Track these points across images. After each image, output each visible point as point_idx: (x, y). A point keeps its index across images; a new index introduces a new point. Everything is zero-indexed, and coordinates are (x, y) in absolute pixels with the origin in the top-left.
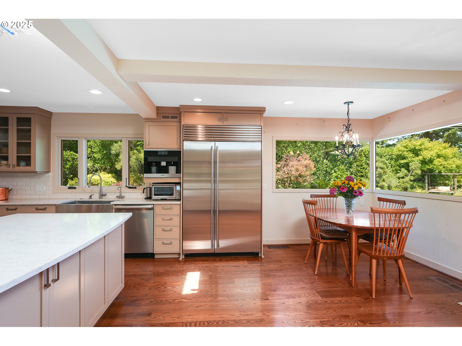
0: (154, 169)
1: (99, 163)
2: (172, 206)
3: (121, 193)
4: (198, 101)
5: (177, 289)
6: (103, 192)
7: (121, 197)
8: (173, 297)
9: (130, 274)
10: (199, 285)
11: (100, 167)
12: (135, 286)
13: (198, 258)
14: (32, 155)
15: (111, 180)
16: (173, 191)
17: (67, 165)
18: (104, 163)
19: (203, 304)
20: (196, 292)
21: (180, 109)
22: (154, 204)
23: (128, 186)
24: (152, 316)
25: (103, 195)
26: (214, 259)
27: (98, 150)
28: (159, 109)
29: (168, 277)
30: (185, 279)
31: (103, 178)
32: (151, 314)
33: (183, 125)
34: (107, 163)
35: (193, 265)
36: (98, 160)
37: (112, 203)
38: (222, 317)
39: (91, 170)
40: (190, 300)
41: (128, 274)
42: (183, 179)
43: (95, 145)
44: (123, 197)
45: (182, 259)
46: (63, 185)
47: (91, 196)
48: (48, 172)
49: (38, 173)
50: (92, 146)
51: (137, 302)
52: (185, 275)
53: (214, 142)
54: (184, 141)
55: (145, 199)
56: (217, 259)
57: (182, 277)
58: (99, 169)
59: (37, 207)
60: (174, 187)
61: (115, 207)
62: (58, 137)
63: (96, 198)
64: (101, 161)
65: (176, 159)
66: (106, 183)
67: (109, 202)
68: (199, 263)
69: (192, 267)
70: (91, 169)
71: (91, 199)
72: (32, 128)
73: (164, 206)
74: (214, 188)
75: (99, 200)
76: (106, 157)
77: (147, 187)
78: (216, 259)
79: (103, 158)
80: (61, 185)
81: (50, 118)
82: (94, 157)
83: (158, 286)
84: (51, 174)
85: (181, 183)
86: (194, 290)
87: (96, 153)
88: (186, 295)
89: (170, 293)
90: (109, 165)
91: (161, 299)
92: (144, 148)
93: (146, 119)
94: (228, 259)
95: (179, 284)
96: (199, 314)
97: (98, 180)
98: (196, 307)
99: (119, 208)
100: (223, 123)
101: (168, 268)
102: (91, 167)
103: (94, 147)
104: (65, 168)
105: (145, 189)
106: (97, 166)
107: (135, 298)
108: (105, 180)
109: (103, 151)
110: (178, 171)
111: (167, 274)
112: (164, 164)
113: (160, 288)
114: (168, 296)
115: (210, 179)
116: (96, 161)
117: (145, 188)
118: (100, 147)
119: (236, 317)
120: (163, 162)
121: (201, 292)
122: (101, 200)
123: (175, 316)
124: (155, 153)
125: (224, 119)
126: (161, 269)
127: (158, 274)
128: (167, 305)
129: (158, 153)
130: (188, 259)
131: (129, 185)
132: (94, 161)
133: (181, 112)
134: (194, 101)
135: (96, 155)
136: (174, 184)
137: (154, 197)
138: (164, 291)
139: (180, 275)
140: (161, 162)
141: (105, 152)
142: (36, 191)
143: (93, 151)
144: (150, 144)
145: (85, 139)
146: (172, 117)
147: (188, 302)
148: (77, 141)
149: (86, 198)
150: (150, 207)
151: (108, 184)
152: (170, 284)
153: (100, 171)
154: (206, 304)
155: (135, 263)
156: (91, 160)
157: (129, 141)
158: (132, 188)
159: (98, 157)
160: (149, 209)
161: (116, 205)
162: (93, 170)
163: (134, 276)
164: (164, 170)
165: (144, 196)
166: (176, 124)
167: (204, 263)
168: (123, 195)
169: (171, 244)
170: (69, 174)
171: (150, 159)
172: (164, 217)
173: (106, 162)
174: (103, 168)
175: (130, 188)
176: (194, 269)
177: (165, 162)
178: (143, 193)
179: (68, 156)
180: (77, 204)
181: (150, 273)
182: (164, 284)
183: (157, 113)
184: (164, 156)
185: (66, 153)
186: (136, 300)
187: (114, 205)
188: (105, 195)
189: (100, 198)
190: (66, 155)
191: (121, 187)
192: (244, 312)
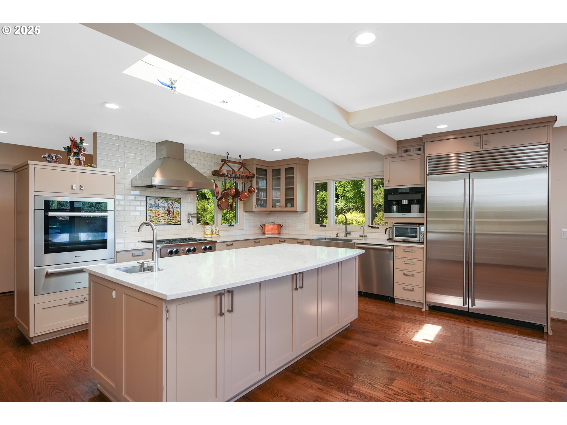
0: (395, 208)
1: (351, 202)
2: (414, 249)
3: (363, 232)
4: (442, 127)
5: (410, 334)
6: (348, 231)
7: (364, 237)
8: (402, 340)
9: (367, 311)
10: (436, 337)
11: (353, 206)
12: (368, 321)
13: (445, 314)
14: (295, 198)
15: (362, 220)
16: (416, 232)
17: (323, 204)
18: (356, 202)
19: (433, 354)
20: (429, 343)
21: (423, 139)
22: (394, 246)
23: (370, 225)
24: (378, 347)
25: (348, 234)
26: (467, 319)
27: (350, 189)
28: (399, 143)
29: (403, 322)
30: (421, 328)
31: (355, 217)
32: (377, 346)
33: (427, 157)
34: (359, 202)
35: (436, 319)
36: (350, 199)
37: (353, 241)
38: (451, 372)
39: (344, 210)
40: (420, 347)
41: (365, 310)
42: (427, 220)
43: (347, 184)
44: (365, 237)
45: (426, 310)
46: (317, 223)
47: (337, 234)
48: (306, 212)
49: (299, 212)
50: (344, 185)
51: (367, 334)
52: (423, 325)
53: (469, 173)
54: (428, 175)
55: (387, 239)
56: (472, 320)
57: (419, 326)
58: (352, 208)
59: (298, 240)
60: (418, 228)
61: (356, 245)
62: (312, 181)
63: (342, 236)
64: (353, 200)
65: (419, 196)
66: (357, 223)
67: (351, 241)
68: (446, 319)
69: (434, 321)
70: (345, 208)
71: (337, 237)
72: (295, 175)
73: (405, 248)
74: (468, 232)
75: (344, 238)
76: (357, 196)
77: (389, 228)
78: (470, 319)
79: (355, 197)
80: (315, 223)
81: (307, 165)
82: (346, 196)
83: (391, 327)
84: (307, 214)
85: (424, 223)
86: (428, 341)
87: (348, 192)
88: (416, 342)
89: (400, 335)
90: (361, 204)
91: (390, 338)
92: (384, 186)
93: (386, 155)
94: (489, 324)
95: (413, 331)
96: (425, 361)
97: (349, 220)
98: (424, 355)
99: (359, 246)
100: (481, 148)
101: (406, 315)
102: (345, 206)
103: (346, 186)
104: (321, 208)
105: (387, 230)
106: (350, 205)
107: (366, 330)
108: (356, 220)
109: (355, 190)
110: (422, 210)
111: (403, 319)
112: (405, 202)
113: (392, 329)
114: (398, 338)
115: (462, 220)
116: (348, 200)
117: (387, 228)
118: (352, 185)
119: (469, 377)
120: (404, 200)
121: (435, 344)
122: (346, 238)
123: (399, 354)
124: (394, 191)
125: (484, 143)
126: (397, 314)
127: (393, 318)
128: (395, 344)
129: (399, 190)
130: (433, 312)
131: (372, 224)
132: (347, 200)
133: (424, 142)
134: (437, 128)
135: (348, 194)
136: (418, 225)
137: (395, 238)
138: (395, 333)
139: (417, 324)
140: (403, 200)
141: (357, 190)
142: (298, 227)
143: (346, 190)
144: (390, 181)
145: (333, 181)
146: (415, 150)
147: (417, 348)
148: (326, 183)
149: (334, 236)
150: (389, 248)
151: (359, 224)
152: (403, 328)
153: (353, 210)
154: (437, 355)
155: (373, 303)
156: (344, 199)
157: (371, 179)
158: (375, 228)
159: (350, 196)
160: (389, 250)
161: (357, 243)
162: (346, 209)
163: (370, 313)
164: (406, 209)
165: (387, 236)
166: (419, 157)
167: (451, 320)
168: (366, 234)
169: (412, 290)
170: (325, 213)
171: (390, 198)
172: (405, 260)
173: (357, 201)
174: (355, 207)
175: (372, 227)
176: (437, 322)
177: (406, 201)
178: (385, 233)
179: (325, 196)
180: (326, 241)
181: (386, 314)
182: (397, 327)
183: (397, 147)
184: (406, 193)
185: (322, 193)
186: (367, 332)
187: (355, 244)
188: (349, 234)
189: (345, 237)
190: (323, 195)
191: (363, 226)
192: (482, 376)
